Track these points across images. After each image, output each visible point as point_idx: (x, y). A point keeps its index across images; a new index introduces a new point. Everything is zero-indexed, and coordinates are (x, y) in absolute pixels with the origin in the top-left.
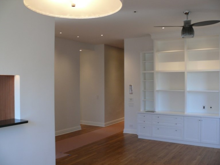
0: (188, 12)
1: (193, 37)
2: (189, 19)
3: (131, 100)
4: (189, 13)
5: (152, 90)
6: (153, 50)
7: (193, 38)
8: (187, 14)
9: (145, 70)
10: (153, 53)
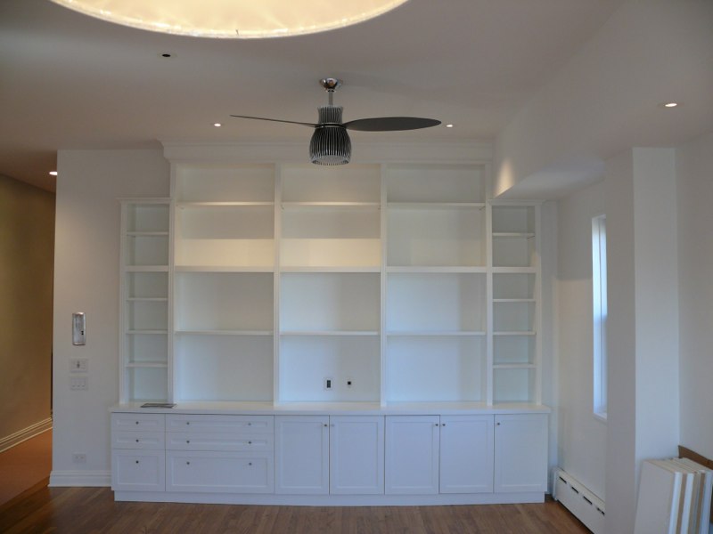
0: (335, 81)
1: (347, 162)
2: (335, 105)
3: (78, 366)
4: (336, 84)
5: (161, 332)
6: (168, 195)
7: (347, 165)
8: (330, 87)
9: (133, 264)
10: (168, 206)
